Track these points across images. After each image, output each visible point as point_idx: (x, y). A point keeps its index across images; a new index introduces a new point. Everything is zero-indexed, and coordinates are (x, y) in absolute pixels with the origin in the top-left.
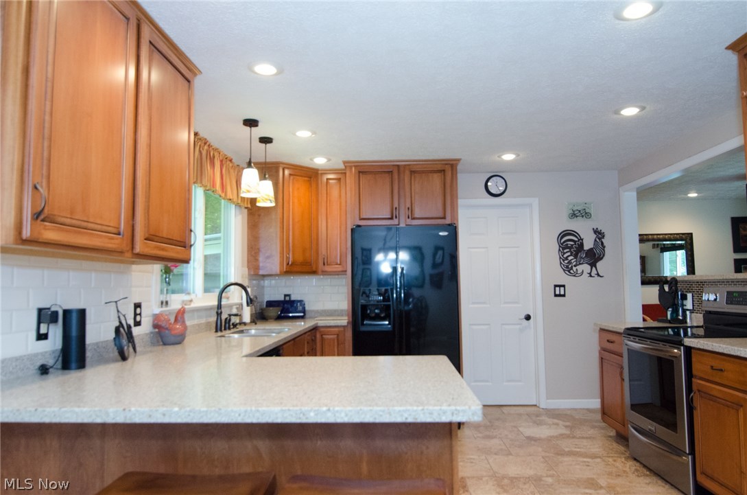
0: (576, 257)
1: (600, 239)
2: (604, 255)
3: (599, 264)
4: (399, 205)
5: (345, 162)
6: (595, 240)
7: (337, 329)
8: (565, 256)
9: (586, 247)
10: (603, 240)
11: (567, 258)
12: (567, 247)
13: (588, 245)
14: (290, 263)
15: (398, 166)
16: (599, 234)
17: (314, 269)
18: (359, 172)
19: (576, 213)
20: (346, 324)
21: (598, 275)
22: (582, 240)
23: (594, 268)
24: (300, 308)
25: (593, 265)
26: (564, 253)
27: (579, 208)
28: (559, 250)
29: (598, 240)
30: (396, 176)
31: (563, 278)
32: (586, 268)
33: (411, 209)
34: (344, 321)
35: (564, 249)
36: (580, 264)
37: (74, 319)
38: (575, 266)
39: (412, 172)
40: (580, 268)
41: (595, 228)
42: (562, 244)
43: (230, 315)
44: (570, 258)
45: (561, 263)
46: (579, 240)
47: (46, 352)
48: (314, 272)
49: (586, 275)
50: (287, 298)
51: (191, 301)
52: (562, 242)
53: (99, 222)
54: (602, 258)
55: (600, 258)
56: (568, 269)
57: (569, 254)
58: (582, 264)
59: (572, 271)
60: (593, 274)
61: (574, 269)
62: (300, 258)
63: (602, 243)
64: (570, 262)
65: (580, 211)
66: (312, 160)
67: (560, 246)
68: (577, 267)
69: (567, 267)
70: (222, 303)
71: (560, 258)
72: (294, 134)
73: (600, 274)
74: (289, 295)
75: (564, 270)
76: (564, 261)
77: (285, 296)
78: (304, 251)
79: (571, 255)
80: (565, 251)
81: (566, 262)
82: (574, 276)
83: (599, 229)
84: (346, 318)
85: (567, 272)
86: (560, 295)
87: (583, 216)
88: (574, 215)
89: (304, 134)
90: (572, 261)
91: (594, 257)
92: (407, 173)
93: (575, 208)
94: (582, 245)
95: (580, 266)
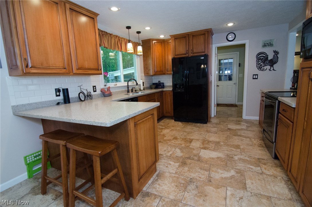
0: (264, 63)
1: (276, 55)
2: (277, 62)
3: (274, 66)
4: (189, 49)
5: (170, 36)
6: (274, 55)
7: (169, 92)
8: (259, 63)
9: (269, 59)
10: (278, 55)
11: (260, 64)
12: (260, 59)
13: (270, 57)
14: (156, 71)
15: (188, 34)
16: (276, 53)
17: (164, 73)
18: (175, 39)
19: (266, 44)
20: (171, 90)
21: (274, 70)
22: (268, 56)
23: (272, 67)
24: (162, 85)
25: (272, 66)
26: (259, 62)
27: (268, 42)
28: (257, 60)
29: (275, 55)
30: (187, 38)
31: (257, 72)
32: (268, 67)
33: (192, 50)
34: (171, 89)
35: (258, 60)
36: (266, 66)
37: (66, 91)
38: (263, 67)
39: (193, 36)
40: (265, 68)
41: (274, 50)
42: (258, 58)
43: (133, 88)
44: (261, 64)
45: (257, 66)
46: (266, 56)
47: (60, 99)
48: (164, 74)
49: (268, 70)
50: (159, 82)
51: (116, 84)
52: (258, 57)
53: (54, 66)
54: (276, 63)
55: (275, 63)
56: (260, 68)
57: (261, 62)
58: (267, 66)
59: (261, 69)
60: (271, 70)
61: (263, 68)
62: (159, 69)
63: (277, 57)
64: (261, 65)
65: (268, 44)
66: (159, 36)
67: (257, 59)
68: (264, 67)
69: (260, 67)
70: (129, 85)
71: (257, 64)
72: (145, 29)
73: (275, 70)
74: (160, 81)
75: (258, 69)
76: (258, 65)
77: (159, 81)
78: (160, 67)
79: (262, 62)
80: (259, 61)
81: (259, 65)
82: (262, 71)
83: (276, 51)
84: (172, 88)
85: (259, 69)
86: (255, 78)
87: (269, 46)
88: (265, 46)
89: (148, 28)
90: (262, 65)
91: (272, 63)
92: (191, 37)
93: (265, 43)
94: (267, 58)
95: (265, 67)
